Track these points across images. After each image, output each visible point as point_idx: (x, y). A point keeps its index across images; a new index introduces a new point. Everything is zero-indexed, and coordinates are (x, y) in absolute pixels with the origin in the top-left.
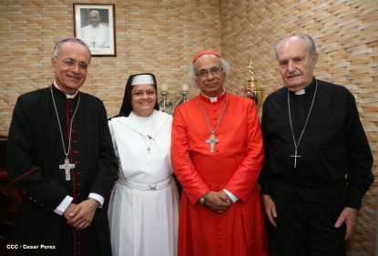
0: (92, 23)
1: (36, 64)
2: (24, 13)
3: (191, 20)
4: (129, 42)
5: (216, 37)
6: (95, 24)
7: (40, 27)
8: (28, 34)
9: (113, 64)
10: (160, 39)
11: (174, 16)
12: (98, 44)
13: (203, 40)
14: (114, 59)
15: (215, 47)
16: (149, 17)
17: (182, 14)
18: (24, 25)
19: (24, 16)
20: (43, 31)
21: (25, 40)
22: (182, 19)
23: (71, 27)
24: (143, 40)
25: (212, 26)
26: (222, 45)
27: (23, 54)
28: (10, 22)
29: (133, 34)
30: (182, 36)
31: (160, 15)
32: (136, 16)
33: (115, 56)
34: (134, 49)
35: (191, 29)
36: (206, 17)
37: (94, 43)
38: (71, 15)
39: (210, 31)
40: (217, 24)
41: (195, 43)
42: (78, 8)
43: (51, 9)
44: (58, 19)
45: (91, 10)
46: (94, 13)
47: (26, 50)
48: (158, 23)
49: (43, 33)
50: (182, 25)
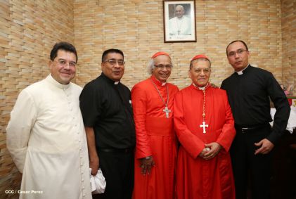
0: (177, 15)
1: (134, 49)
2: (126, 10)
3: (256, 10)
4: (206, 30)
5: (277, 23)
6: (180, 16)
7: (137, 21)
8: (128, 26)
9: (194, 48)
10: (232, 27)
11: (243, 7)
12: (182, 32)
13: (267, 27)
14: (194, 44)
15: (276, 32)
16: (223, 9)
17: (249, 5)
18: (126, 19)
19: (126, 12)
20: (140, 23)
21: (126, 31)
22: (249, 10)
23: (161, 20)
24: (217, 28)
25: (274, 14)
26: (283, 30)
27: (124, 42)
28: (115, 18)
29: (210, 24)
30: (249, 24)
31: (231, 7)
32: (212, 9)
33: (195, 41)
34: (211, 36)
35: (257, 17)
36: (268, 7)
37: (179, 31)
38: (161, 10)
39: (272, 19)
40: (278, 12)
41: (260, 29)
42: (167, 4)
43: (146, 6)
44: (151, 13)
45: (177, 5)
46: (179, 8)
47: (126, 38)
48: (230, 13)
49: (139, 25)
50: (249, 15)
